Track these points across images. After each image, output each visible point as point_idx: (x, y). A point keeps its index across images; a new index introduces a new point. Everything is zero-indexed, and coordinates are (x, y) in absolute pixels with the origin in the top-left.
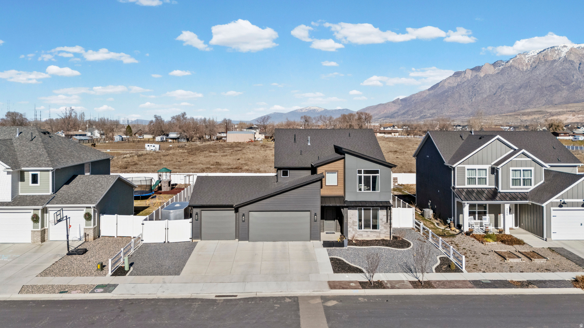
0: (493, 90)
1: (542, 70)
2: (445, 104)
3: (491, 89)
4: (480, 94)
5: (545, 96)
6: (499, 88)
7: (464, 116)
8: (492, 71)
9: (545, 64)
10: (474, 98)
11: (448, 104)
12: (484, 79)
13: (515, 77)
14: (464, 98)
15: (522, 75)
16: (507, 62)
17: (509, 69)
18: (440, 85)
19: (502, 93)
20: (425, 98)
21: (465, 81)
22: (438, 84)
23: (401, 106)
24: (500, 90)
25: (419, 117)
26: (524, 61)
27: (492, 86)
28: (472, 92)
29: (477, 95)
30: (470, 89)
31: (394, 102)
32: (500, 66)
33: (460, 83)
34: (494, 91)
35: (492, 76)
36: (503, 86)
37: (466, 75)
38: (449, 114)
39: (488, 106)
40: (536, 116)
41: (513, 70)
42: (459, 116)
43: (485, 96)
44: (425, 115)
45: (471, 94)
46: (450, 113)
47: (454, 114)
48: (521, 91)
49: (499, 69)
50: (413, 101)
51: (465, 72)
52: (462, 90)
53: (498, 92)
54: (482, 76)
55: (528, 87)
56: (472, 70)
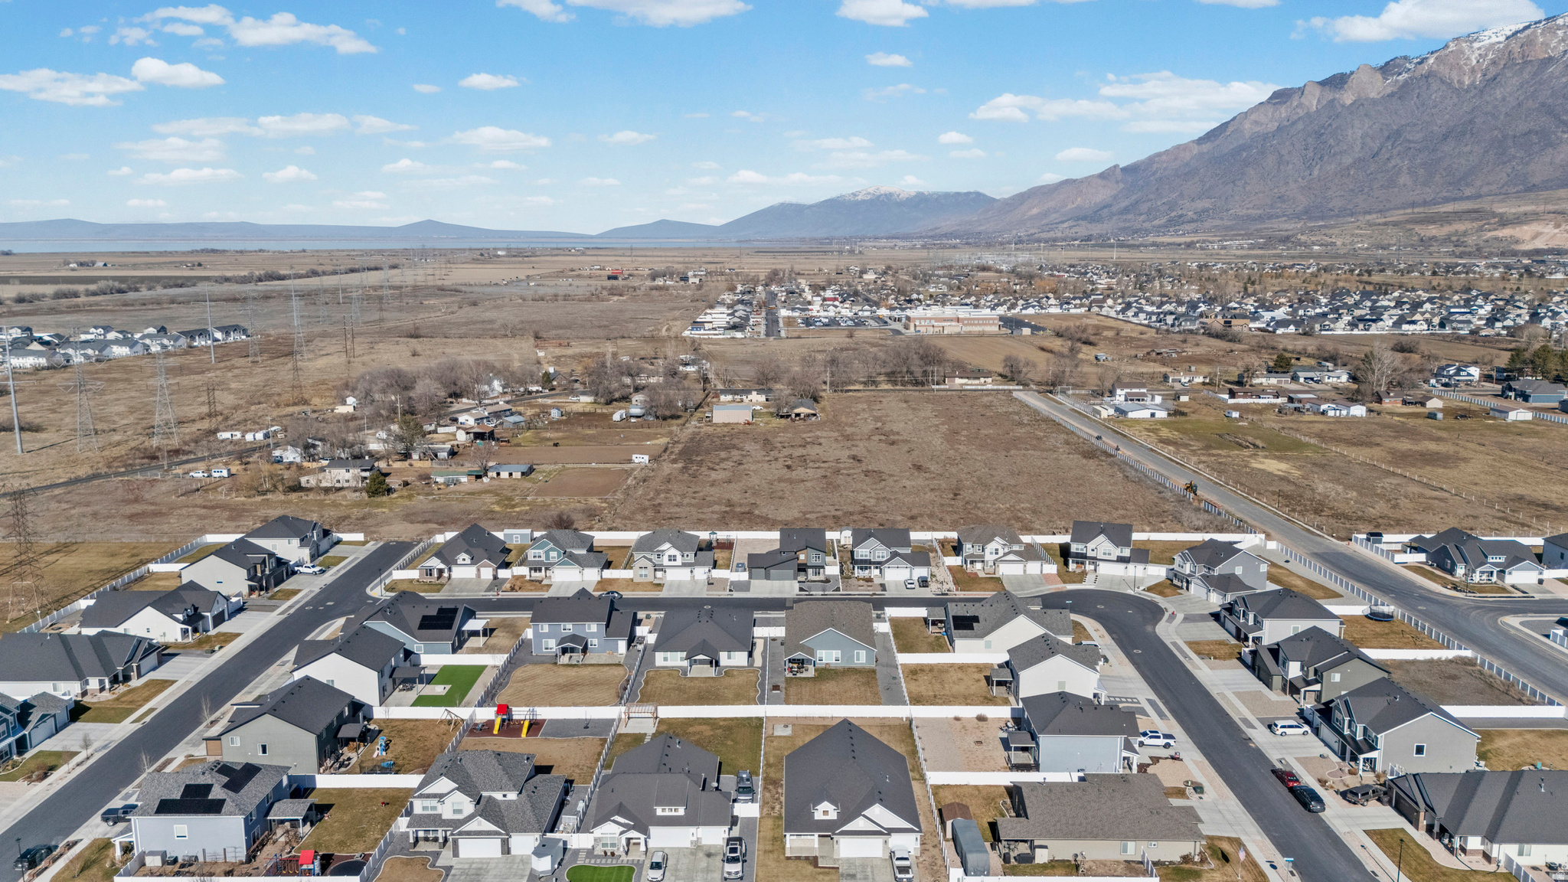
0: (1371, 144)
1: (1509, 88)
2: (1239, 183)
4: (1334, 155)
5: (1509, 161)
6: (1388, 137)
8: (1375, 88)
9: (1522, 70)
10: (1318, 166)
11: (1246, 183)
12: (1351, 113)
13: (1435, 107)
14: (1291, 166)
15: (1455, 100)
16: (1421, 62)
17: (1422, 82)
18: (1231, 129)
19: (1395, 152)
20: (1186, 165)
21: (1300, 118)
22: (1224, 126)
23: (1122, 186)
24: (1389, 144)
25: (1163, 221)
26: (1468, 58)
27: (1370, 132)
28: (1315, 148)
29: (1326, 158)
30: (1310, 140)
31: (1103, 176)
32: (1399, 74)
33: (1286, 123)
34: (1376, 145)
35: (1374, 102)
36: (1398, 133)
37: (1303, 100)
38: (1244, 211)
39: (1352, 191)
41: (1435, 86)
42: (1270, 217)
43: (1348, 160)
44: (1181, 216)
45: (1312, 155)
48: (1448, 147)
49: (1396, 82)
50: (1154, 174)
51: (1301, 91)
52: (1288, 143)
53: (1384, 150)
54: (1348, 102)
55: (1468, 136)
56: (1323, 83)
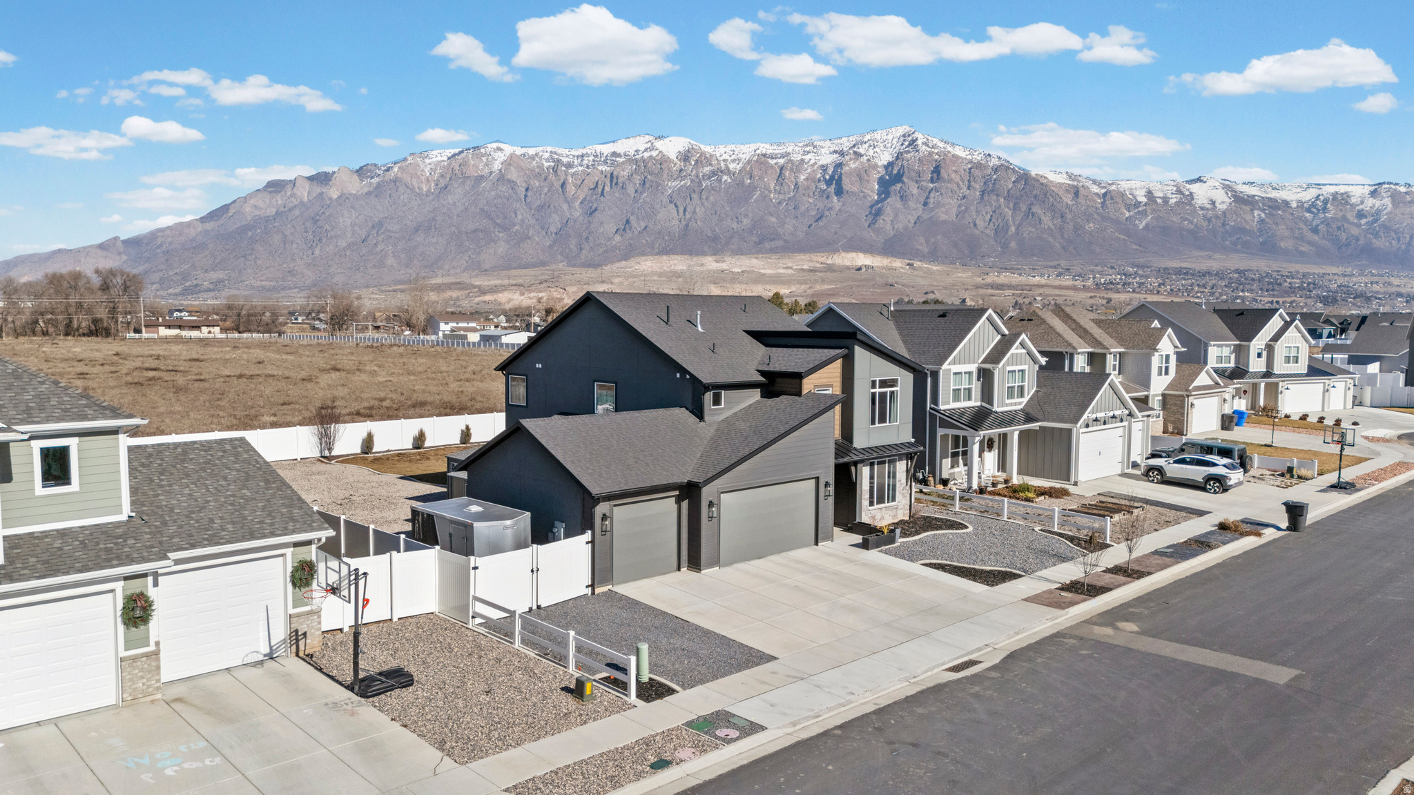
0: (359, 231)
1: (457, 196)
2: (249, 257)
3: (356, 228)
4: (331, 238)
5: (466, 251)
6: (373, 227)
7: (298, 290)
8: (355, 186)
9: (464, 182)
10: (319, 247)
11: (256, 258)
12: (340, 204)
13: (405, 205)
14: (295, 246)
15: (420, 202)
16: (388, 170)
17: (392, 185)
18: (232, 211)
19: (380, 239)
20: (193, 240)
21: (295, 206)
22: (225, 208)
23: (124, 258)
24: (374, 232)
25: (178, 290)
26: (423, 170)
27: (357, 222)
28: (314, 232)
29: (324, 240)
30: (308, 224)
31: (101, 246)
32: (372, 178)
33: (283, 209)
34: (363, 233)
35: (357, 197)
36: (380, 224)
37: (295, 190)
38: (259, 283)
39: (351, 269)
40: (455, 294)
41: (402, 189)
42: (284, 288)
43: (343, 244)
44: (196, 286)
45: (312, 237)
46: (262, 281)
47: (272, 283)
48: (420, 238)
49: (371, 183)
50: (160, 246)
51: (293, 183)
52: (289, 226)
53: (371, 237)
54: (335, 196)
55: (433, 230)
56: (311, 179)
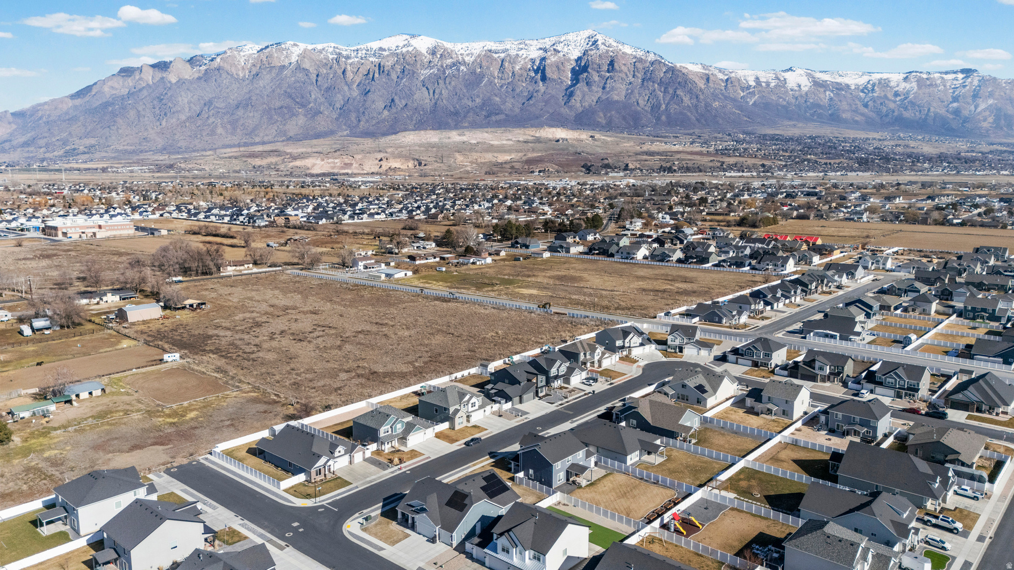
0: (195, 108)
1: (265, 81)
2: (113, 128)
3: (192, 105)
4: (174, 113)
5: (275, 123)
6: (205, 104)
7: (151, 153)
8: (189, 73)
9: (270, 71)
10: (165, 120)
11: (118, 128)
12: (179, 87)
13: (227, 88)
14: (146, 119)
15: (238, 85)
16: (212, 60)
17: (216, 72)
18: (94, 91)
19: (211, 113)
20: (67, 113)
21: (144, 87)
22: (89, 89)
23: (14, 126)
24: (206, 108)
25: (61, 152)
26: (239, 61)
27: (192, 100)
28: (160, 108)
29: (168, 115)
30: (155, 102)
32: (201, 66)
33: (134, 90)
34: (197, 109)
35: (191, 82)
36: (210, 102)
37: (142, 75)
39: (191, 136)
41: (224, 75)
42: (141, 152)
43: (183, 117)
44: (74, 149)
45: (158, 112)
46: (124, 145)
47: (133, 148)
48: (240, 112)
49: (200, 70)
50: (41, 117)
51: (140, 69)
52: (141, 103)
53: (204, 112)
54: (174, 80)
55: (250, 107)
56: (153, 66)
